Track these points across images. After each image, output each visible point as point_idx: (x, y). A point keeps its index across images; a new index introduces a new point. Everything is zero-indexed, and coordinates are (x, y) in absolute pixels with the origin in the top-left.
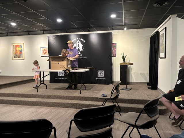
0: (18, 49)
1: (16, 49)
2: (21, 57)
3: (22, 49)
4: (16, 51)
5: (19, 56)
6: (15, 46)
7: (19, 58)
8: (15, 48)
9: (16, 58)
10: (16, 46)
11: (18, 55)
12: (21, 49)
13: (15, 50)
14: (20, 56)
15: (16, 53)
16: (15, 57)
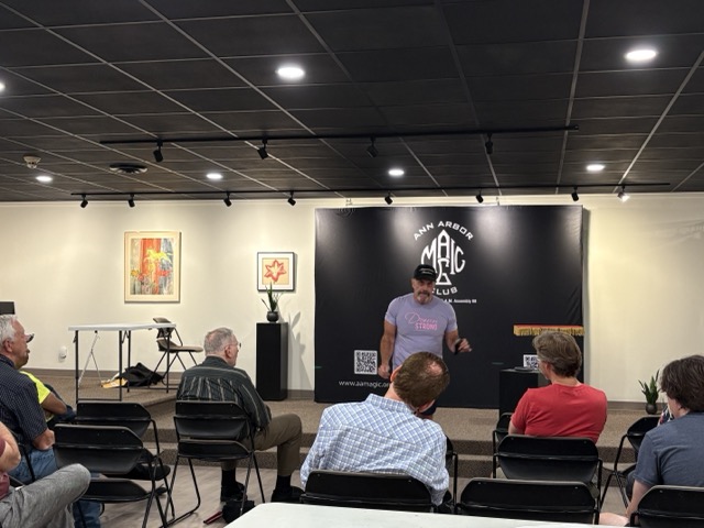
0: (152, 255)
1: (144, 255)
2: (165, 291)
3: (171, 258)
4: (144, 265)
5: (156, 285)
6: (138, 244)
7: (154, 293)
8: (138, 251)
9: (141, 292)
10: (146, 243)
11: (151, 280)
12: (167, 258)
13: (138, 259)
14: (161, 287)
15: (141, 274)
16: (137, 288)
